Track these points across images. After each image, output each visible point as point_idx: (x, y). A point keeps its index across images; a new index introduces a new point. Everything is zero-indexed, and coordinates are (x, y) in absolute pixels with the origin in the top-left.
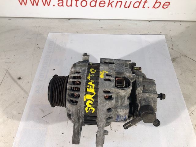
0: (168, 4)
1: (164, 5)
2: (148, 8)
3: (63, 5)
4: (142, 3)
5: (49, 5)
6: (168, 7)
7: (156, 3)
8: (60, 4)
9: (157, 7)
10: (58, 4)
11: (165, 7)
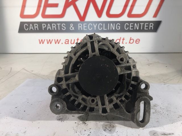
0: (138, 40)
1: (136, 41)
2: (126, 43)
3: (68, 43)
4: (121, 41)
5: (58, 43)
6: (139, 43)
7: (130, 40)
8: (67, 43)
9: (132, 42)
10: (65, 42)
11: (137, 42)
